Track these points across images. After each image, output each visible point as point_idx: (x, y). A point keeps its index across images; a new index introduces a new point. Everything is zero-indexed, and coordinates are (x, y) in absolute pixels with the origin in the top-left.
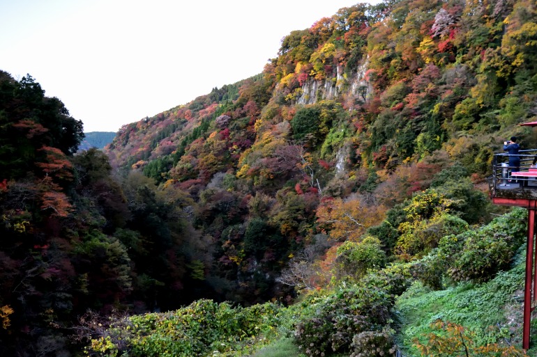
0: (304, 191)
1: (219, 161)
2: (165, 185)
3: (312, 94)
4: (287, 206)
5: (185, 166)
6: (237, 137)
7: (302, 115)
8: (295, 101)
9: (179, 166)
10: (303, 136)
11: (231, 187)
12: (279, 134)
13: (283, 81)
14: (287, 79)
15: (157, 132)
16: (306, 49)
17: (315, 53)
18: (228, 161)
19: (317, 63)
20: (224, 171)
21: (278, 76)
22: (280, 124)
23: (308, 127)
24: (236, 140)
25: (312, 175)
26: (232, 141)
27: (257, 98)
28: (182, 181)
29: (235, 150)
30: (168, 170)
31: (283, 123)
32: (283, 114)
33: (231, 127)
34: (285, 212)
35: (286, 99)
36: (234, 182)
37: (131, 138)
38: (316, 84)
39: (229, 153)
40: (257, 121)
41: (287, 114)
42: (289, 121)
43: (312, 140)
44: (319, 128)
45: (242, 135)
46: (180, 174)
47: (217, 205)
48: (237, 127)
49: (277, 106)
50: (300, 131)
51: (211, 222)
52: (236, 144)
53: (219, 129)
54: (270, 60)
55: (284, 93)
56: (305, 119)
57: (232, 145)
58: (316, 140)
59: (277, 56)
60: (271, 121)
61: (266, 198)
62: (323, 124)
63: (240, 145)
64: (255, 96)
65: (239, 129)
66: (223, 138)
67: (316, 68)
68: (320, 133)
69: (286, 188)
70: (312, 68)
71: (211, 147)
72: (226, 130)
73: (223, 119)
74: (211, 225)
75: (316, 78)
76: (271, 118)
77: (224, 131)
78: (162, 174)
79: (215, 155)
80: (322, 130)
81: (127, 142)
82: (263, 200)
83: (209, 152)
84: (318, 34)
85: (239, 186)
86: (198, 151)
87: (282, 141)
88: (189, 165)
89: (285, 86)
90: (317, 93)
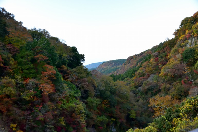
0: (185, 83)
1: (153, 70)
2: (133, 78)
3: (193, 42)
4: (176, 89)
5: (140, 72)
6: (161, 60)
7: (187, 51)
8: (185, 46)
9: (138, 72)
10: (187, 60)
11: (156, 80)
12: (177, 59)
13: (180, 38)
14: (182, 37)
15: (139, 59)
16: (190, 24)
17: (194, 26)
18: (157, 70)
19: (195, 29)
20: (155, 74)
21: (179, 36)
22: (177, 55)
23: (189, 56)
24: (161, 62)
25: (190, 76)
26: (159, 62)
27: (170, 45)
28: (139, 77)
29: (160, 66)
30: (135, 73)
31: (179, 55)
32: (179, 51)
33: (159, 57)
34: (175, 92)
35: (181, 45)
36: (157, 78)
37: (131, 61)
38: (195, 38)
39: (158, 67)
40: (169, 54)
41: (181, 51)
42: (182, 54)
43: (191, 61)
44: (195, 57)
45: (163, 60)
46: (139, 75)
47: (149, 87)
48: (161, 57)
49: (177, 48)
50: (186, 58)
51: (147, 94)
52: (160, 63)
53: (154, 58)
54: (176, 30)
55: (181, 43)
56: (188, 53)
57: (159, 64)
58: (193, 62)
59: (179, 28)
60: (174, 54)
61: (168, 85)
62: (196, 55)
63: (162, 64)
64: (169, 44)
65: (162, 57)
66: (156, 61)
67: (194, 32)
68: (195, 59)
69: (177, 82)
70: (193, 32)
71: (151, 64)
72: (157, 58)
73: (156, 54)
74: (147, 95)
75: (194, 36)
76: (175, 53)
77: (156, 58)
78: (133, 74)
79: (152, 68)
80: (196, 57)
81: (130, 62)
82: (167, 86)
83: (150, 66)
84: (196, 18)
85: (159, 80)
86: (146, 66)
87: (178, 62)
88: (142, 71)
89: (181, 39)
90: (195, 42)
